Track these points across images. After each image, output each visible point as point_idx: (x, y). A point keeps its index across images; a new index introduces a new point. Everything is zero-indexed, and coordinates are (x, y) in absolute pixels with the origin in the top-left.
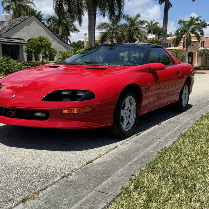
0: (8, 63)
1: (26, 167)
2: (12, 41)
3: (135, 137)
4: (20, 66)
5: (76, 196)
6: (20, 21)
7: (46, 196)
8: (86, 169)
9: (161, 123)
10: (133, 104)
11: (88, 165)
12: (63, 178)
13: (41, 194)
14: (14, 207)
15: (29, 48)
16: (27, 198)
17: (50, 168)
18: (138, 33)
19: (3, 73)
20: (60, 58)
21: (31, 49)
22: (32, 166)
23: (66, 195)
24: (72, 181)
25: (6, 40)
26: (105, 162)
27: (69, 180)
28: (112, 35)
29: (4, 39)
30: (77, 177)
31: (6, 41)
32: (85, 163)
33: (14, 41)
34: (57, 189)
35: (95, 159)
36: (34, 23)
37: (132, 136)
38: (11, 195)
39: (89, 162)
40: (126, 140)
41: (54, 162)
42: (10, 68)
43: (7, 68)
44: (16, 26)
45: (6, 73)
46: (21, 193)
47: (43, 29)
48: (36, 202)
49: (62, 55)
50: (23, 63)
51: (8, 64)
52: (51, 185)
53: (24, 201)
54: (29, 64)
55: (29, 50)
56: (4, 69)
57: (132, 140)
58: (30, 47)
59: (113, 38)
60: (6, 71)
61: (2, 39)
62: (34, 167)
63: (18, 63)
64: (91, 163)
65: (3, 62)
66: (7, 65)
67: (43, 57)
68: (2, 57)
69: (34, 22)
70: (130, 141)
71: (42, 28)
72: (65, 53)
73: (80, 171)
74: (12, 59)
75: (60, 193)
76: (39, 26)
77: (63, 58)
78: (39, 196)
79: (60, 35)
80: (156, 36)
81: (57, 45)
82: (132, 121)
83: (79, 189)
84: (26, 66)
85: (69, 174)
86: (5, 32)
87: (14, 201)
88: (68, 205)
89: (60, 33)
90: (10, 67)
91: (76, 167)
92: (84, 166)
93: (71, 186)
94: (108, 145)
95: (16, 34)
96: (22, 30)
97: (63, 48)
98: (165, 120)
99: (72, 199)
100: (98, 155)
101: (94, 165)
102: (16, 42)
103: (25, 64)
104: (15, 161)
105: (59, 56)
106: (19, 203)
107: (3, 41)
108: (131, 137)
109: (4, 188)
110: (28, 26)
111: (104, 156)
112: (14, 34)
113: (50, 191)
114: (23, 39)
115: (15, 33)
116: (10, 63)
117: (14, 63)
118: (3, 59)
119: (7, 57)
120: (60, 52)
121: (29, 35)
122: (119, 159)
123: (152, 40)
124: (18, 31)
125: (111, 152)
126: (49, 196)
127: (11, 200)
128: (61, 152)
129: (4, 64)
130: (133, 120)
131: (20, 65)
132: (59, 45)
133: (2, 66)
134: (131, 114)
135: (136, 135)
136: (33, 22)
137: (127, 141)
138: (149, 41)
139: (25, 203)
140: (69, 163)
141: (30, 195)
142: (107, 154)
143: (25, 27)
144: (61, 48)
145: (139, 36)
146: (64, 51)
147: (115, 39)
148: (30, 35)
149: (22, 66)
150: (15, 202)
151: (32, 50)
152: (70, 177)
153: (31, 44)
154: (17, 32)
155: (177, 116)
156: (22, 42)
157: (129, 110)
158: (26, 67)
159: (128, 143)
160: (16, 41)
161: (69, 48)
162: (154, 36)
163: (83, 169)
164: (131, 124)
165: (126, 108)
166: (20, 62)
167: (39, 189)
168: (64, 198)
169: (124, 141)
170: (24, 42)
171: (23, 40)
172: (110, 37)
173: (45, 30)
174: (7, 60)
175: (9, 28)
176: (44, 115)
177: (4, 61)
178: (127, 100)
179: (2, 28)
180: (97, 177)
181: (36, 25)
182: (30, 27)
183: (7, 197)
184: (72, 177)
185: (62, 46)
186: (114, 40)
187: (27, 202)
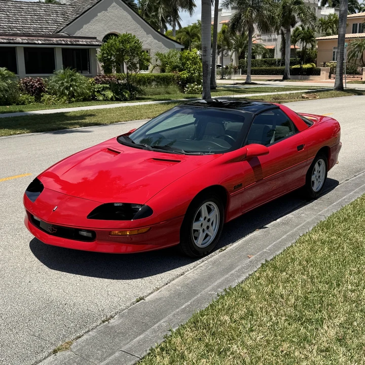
0: (72, 80)
1: (65, 304)
2: (78, 43)
3: (216, 255)
4: (91, 84)
5: (111, 348)
6: (91, 3)
7: (79, 347)
8: (134, 309)
9: (266, 226)
10: (214, 210)
11: (138, 303)
12: (104, 322)
13: (75, 344)
14: (45, 359)
15: (105, 55)
16: (59, 349)
17: (93, 308)
18: (300, 9)
19: (65, 98)
20: (158, 66)
21: (107, 56)
22: (72, 303)
23: (101, 346)
24: (113, 327)
25: (69, 41)
26: (160, 299)
27: (110, 325)
28: (251, 16)
29: (65, 39)
30: (120, 321)
31: (69, 43)
32: (135, 300)
33: (81, 43)
34: (94, 337)
35: (150, 294)
36: (114, 6)
37: (213, 254)
38: (43, 343)
39: (141, 299)
40: (201, 260)
41: (99, 297)
42: (75, 90)
43: (71, 89)
44: (84, 12)
45: (70, 98)
46: (53, 342)
47: (128, 15)
48: (68, 353)
49: (161, 60)
50: (97, 79)
51: (71, 83)
52: (89, 331)
53: (55, 352)
54: (105, 79)
55: (105, 57)
56: (66, 91)
57: (209, 260)
58: (107, 52)
59: (253, 22)
60: (69, 95)
61: (62, 39)
62: (74, 304)
63: (89, 79)
64: (143, 301)
65: (64, 80)
66: (71, 85)
67: (128, 68)
68: (62, 71)
69: (114, 4)
70: (206, 262)
71: (127, 13)
72: (166, 55)
73: (125, 312)
74: (77, 74)
75: (95, 343)
76: (123, 10)
77: (163, 65)
78: (72, 347)
79: (160, 18)
80: (336, 10)
81: (152, 42)
82: (213, 232)
83: (117, 340)
84: (101, 84)
85: (112, 317)
86: (68, 25)
87: (45, 352)
88: (99, 360)
89: (160, 16)
90: (76, 88)
91: (123, 307)
92: (134, 304)
93: (109, 334)
94: (174, 270)
95: (85, 26)
96: (94, 20)
97: (163, 46)
98: (276, 220)
99: (106, 351)
100: (155, 288)
101: (145, 303)
102: (85, 43)
103: (100, 81)
104: (55, 294)
105: (157, 60)
106: (49, 355)
107: (63, 42)
108: (210, 255)
109: (37, 334)
110: (103, 12)
111: (163, 289)
112: (82, 27)
113: (84, 341)
114: (95, 38)
115: (83, 25)
116: (75, 80)
117: (82, 80)
118: (64, 73)
119: (71, 69)
120: (158, 54)
121: (105, 28)
122: (179, 295)
123: (327, 18)
124: (87, 22)
125: (174, 282)
126: (83, 347)
127: (42, 351)
128: (112, 281)
129: (67, 82)
130: (215, 231)
131: (91, 82)
132: (157, 41)
133: (64, 85)
134: (211, 225)
135: (218, 250)
136: (112, 5)
137: (203, 261)
138: (322, 21)
139: (56, 355)
140: (116, 299)
141: (62, 346)
142: (168, 285)
143: (99, 14)
144: (160, 48)
145: (302, 15)
146: (165, 51)
147: (257, 24)
148: (108, 27)
149: (94, 85)
150: (46, 354)
151: (109, 57)
152: (112, 321)
153: (108, 47)
154: (86, 24)
155: (298, 210)
156: (94, 43)
157: (207, 219)
158: (101, 86)
159: (201, 267)
160: (83, 42)
161: (174, 47)
162: (332, 11)
163: (130, 309)
164: (212, 237)
165: (202, 219)
166: (91, 77)
167: (73, 337)
168: (98, 350)
169: (198, 262)
170: (97, 43)
171: (95, 40)
172: (247, 21)
173: (132, 17)
174: (71, 76)
175: (74, 17)
176: (90, 235)
177: (65, 78)
178: (204, 208)
179: (63, 16)
180: (143, 323)
181: (118, 9)
182: (107, 14)
183: (39, 347)
184: (114, 321)
185: (161, 43)
186: (254, 26)
187: (58, 354)
